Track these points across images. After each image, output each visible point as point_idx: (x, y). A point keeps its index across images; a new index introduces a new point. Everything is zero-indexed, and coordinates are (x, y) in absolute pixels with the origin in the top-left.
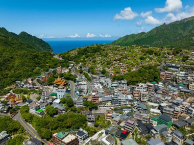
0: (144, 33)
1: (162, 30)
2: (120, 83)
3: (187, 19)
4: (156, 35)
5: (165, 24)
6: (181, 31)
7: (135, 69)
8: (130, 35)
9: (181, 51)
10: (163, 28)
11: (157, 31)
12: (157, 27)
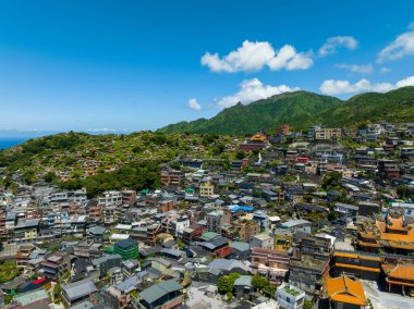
0: (203, 120)
1: (236, 114)
2: (69, 195)
3: (277, 96)
4: (224, 124)
5: (239, 103)
6: (268, 117)
7: (113, 169)
8: (178, 124)
9: (218, 138)
10: (237, 111)
11: (227, 116)
12: (225, 110)
